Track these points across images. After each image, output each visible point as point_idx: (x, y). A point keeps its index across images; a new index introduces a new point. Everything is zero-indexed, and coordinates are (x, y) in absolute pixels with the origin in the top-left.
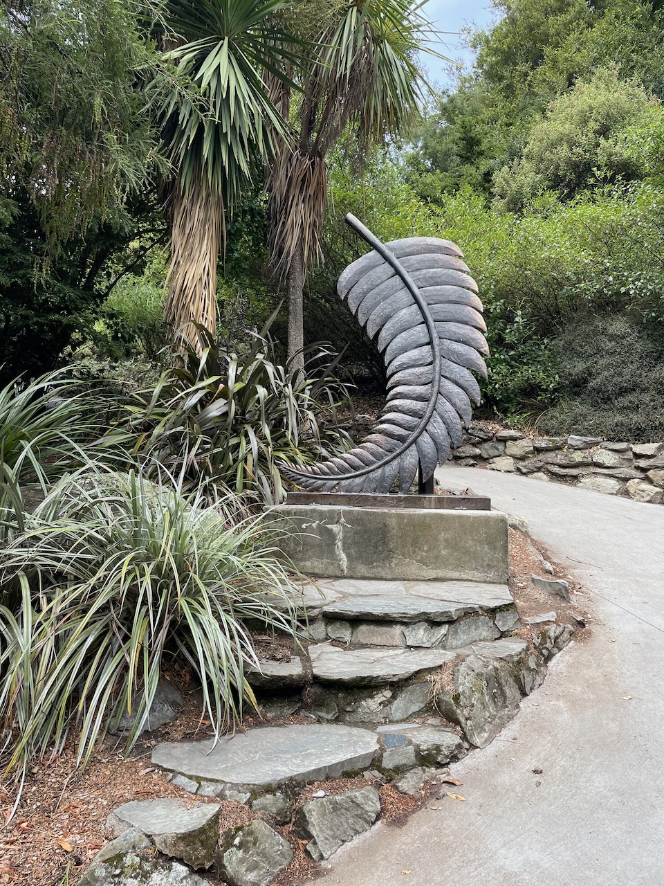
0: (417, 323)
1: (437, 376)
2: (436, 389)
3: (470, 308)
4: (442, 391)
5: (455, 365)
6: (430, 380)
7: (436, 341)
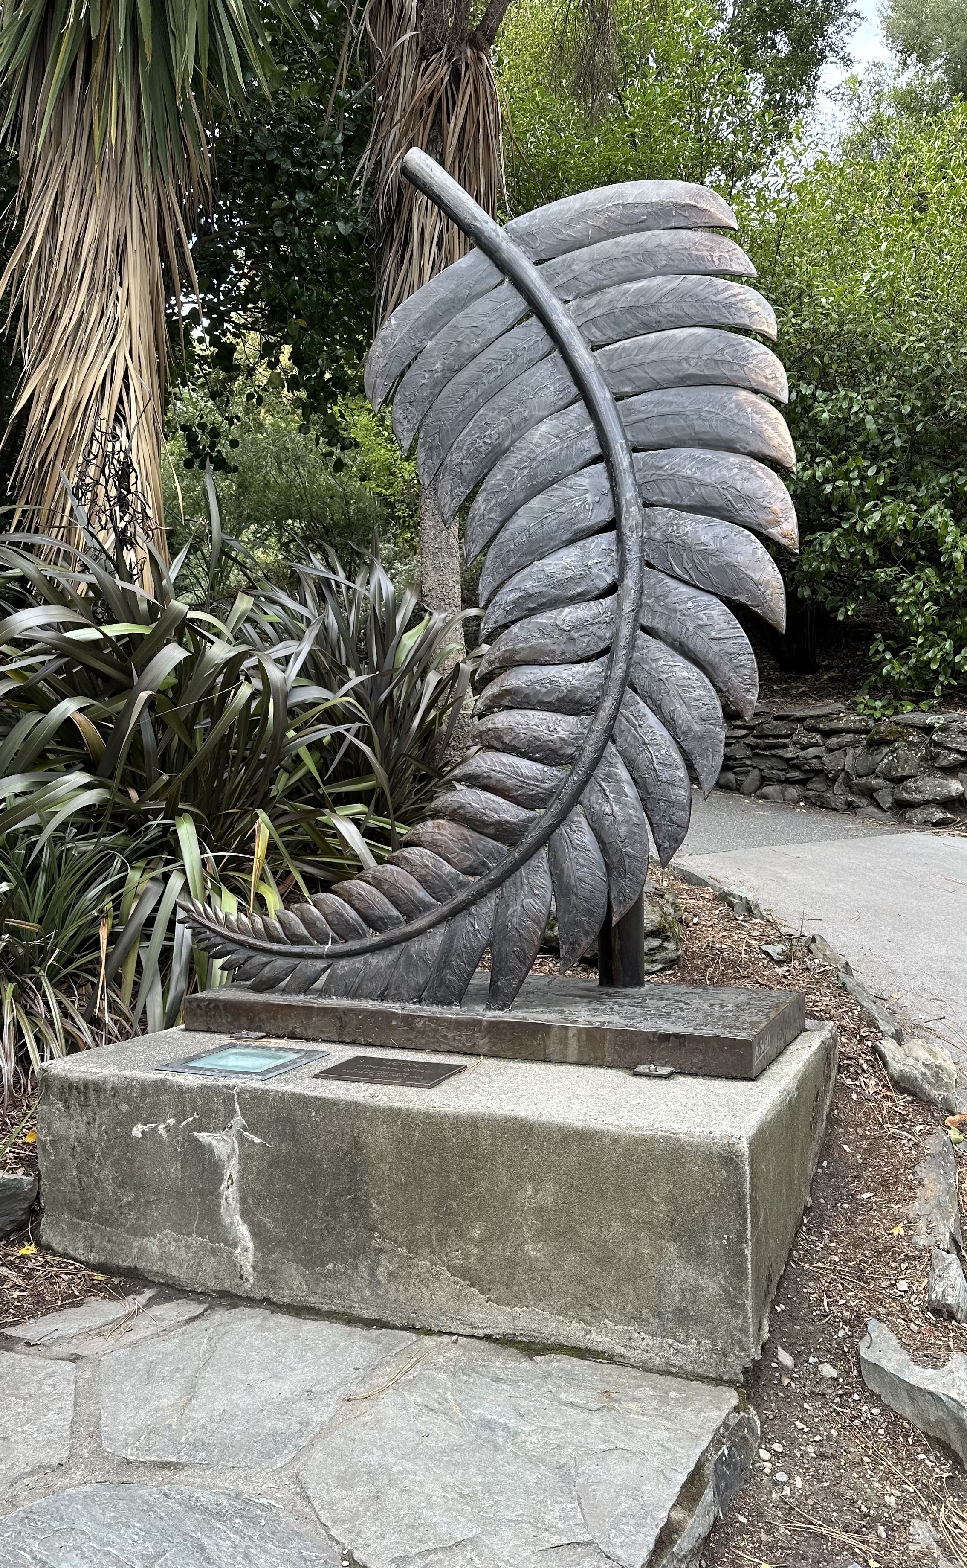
0: (580, 462)
1: (625, 631)
2: (618, 672)
3: (744, 394)
4: (640, 678)
5: (684, 588)
6: (602, 646)
7: (632, 515)
